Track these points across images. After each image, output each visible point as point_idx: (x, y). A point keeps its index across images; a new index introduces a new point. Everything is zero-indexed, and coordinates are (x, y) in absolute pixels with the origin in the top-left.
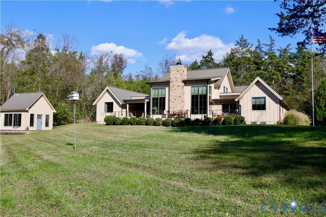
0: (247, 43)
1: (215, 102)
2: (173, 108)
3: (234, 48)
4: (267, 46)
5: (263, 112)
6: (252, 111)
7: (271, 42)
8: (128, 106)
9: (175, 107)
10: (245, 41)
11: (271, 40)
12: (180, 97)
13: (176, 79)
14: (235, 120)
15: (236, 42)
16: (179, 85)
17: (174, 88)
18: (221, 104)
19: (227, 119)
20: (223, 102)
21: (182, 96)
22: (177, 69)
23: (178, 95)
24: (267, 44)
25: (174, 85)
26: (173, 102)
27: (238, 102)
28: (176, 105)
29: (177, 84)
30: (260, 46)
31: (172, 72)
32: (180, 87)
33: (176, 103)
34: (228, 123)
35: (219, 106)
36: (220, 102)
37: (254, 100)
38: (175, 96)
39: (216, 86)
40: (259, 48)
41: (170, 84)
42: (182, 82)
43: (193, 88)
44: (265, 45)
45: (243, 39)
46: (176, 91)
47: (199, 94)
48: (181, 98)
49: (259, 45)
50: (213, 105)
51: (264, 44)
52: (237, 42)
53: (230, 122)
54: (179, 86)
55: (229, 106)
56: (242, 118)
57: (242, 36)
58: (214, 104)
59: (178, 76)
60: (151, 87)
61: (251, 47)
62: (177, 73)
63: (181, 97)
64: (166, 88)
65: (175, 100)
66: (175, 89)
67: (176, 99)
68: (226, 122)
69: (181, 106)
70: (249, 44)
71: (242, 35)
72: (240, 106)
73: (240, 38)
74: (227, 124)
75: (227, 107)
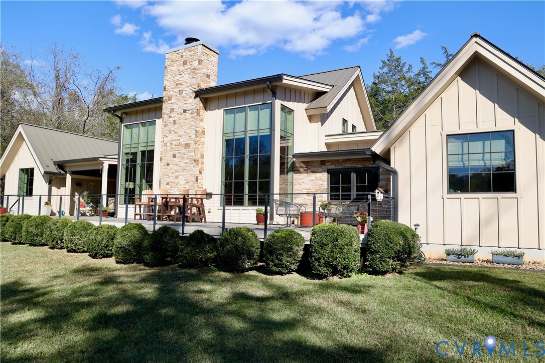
0: (401, 64)
1: (303, 162)
2: (168, 184)
3: (378, 75)
4: (440, 67)
5: (502, 201)
6: (446, 195)
7: (446, 59)
8: (69, 178)
9: (172, 179)
10: (398, 59)
11: (446, 55)
12: (187, 145)
13: (177, 90)
14: (365, 250)
15: (382, 64)
16: (187, 107)
17: (171, 120)
18: (325, 168)
19: (322, 245)
20: (333, 162)
21: (192, 145)
22: (182, 56)
23: (183, 140)
24: (440, 63)
25: (172, 110)
26: (168, 165)
27: (385, 157)
28: (177, 174)
29: (180, 103)
30: (426, 70)
31: (169, 68)
32: (188, 115)
33: (176, 168)
34: (327, 264)
35: (318, 175)
36: (323, 163)
37: (455, 146)
38: (174, 143)
39: (311, 112)
40: (424, 74)
41: (164, 105)
42: (195, 97)
43: (230, 117)
44: (434, 65)
45: (395, 58)
46: (176, 126)
47: (249, 135)
48: (191, 151)
49: (424, 68)
50: (298, 172)
51: (433, 63)
52: (384, 62)
53: (341, 261)
54: (185, 111)
55: (354, 176)
56: (405, 237)
57: (392, 52)
58: (301, 170)
59: (184, 79)
60: (121, 121)
61: (409, 69)
62: (182, 68)
63: (191, 149)
64: (157, 120)
65: (174, 156)
66: (175, 122)
67: (176, 153)
68: (318, 260)
69: (189, 177)
70: (404, 64)
71: (391, 50)
72: (395, 173)
73: (387, 55)
74: (324, 270)
75: (347, 180)
